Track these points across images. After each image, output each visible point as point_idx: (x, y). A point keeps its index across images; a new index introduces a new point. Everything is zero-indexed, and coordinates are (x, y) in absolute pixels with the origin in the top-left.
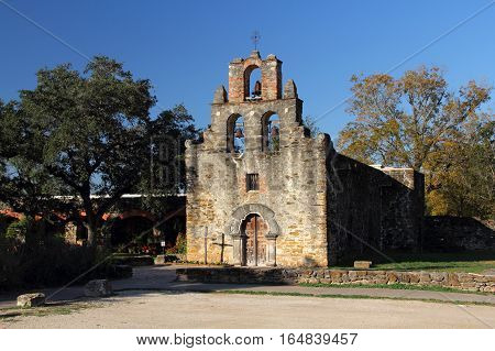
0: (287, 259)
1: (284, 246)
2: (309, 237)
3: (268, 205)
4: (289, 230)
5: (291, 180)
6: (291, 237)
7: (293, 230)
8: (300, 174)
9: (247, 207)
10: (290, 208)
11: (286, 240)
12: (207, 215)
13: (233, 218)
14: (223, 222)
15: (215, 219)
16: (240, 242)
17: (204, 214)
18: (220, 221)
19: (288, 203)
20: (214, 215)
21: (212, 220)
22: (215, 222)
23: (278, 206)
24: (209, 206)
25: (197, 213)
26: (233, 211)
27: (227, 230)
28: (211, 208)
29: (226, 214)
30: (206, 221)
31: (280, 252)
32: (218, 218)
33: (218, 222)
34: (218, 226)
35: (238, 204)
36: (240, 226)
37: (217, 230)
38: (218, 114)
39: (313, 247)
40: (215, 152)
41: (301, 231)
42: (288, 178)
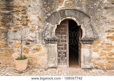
0: (102, 62)
1: (100, 50)
3: (84, 10)
4: (106, 35)
9: (62, 12)
10: (107, 13)
11: (102, 44)
12: (21, 20)
13: (48, 23)
14: (37, 27)
15: (29, 24)
16: (55, 46)
17: (18, 19)
18: (34, 26)
19: (106, 8)
20: (27, 21)
21: (26, 25)
22: (28, 27)
23: (94, 11)
24: (23, 12)
25: (11, 19)
26: (48, 16)
27: (42, 35)
28: (25, 13)
29: (40, 20)
30: (20, 26)
31: (95, 55)
32: (32, 23)
33: (32, 27)
34: (32, 31)
35: (52, 10)
36: (54, 31)
37: (31, 34)
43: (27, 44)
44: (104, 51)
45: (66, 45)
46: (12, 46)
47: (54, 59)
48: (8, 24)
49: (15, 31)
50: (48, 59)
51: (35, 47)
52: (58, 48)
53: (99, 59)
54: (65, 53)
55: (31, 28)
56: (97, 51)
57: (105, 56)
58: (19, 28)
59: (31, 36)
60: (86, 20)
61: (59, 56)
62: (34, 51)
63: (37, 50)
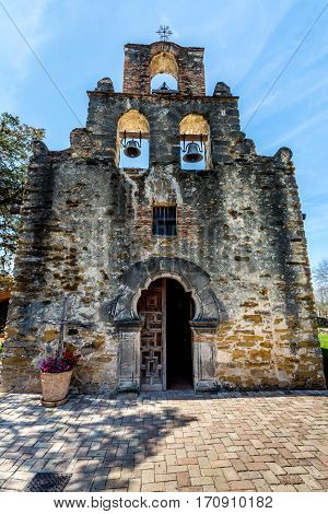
0: (238, 372)
1: (233, 346)
2: (283, 325)
3: (197, 261)
4: (242, 312)
5: (239, 219)
6: (248, 325)
7: (251, 312)
8: (255, 209)
9: (153, 263)
10: (240, 267)
11: (235, 332)
12: (63, 278)
13: (122, 286)
14: (97, 293)
15: (81, 287)
16: (136, 337)
18: (91, 291)
19: (237, 259)
20: (77, 279)
21: (73, 288)
22: (78, 293)
24: (69, 261)
25: (41, 277)
26: (122, 271)
27: (107, 311)
28: (72, 264)
29: (106, 277)
30: (59, 291)
31: (223, 357)
32: (88, 285)
33: (87, 294)
34: (85, 302)
35: (132, 258)
36: (135, 302)
37: (83, 310)
38: (101, 109)
39: (294, 347)
40: (91, 163)
41: (267, 313)
42: (234, 214)
43: (72, 332)
44: (240, 348)
45: (159, 335)
46: (34, 339)
47: (132, 368)
48: (31, 286)
49: (48, 303)
50: (120, 369)
51: (90, 340)
52: (143, 343)
53: (232, 366)
54: (158, 354)
55: (84, 295)
56: (227, 348)
57: (241, 360)
58: (56, 294)
59: (82, 315)
60: (201, 281)
61: (144, 361)
62: (87, 350)
63: (94, 347)
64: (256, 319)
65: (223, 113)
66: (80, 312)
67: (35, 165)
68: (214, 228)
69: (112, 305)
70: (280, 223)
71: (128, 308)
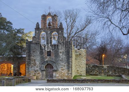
0: (59, 77)
2: (67, 71)
3: (54, 61)
6: (61, 71)
7: (62, 69)
8: (64, 52)
9: (47, 61)
10: (61, 62)
11: (59, 72)
13: (42, 65)
14: (39, 66)
15: (36, 65)
16: (45, 72)
17: (32, 63)
19: (60, 61)
23: (57, 61)
25: (30, 63)
26: (42, 63)
27: (40, 69)
28: (35, 61)
29: (40, 64)
31: (57, 75)
34: (37, 67)
35: (44, 61)
36: (44, 67)
37: (37, 68)
38: (37, 32)
39: (68, 74)
40: (36, 44)
41: (64, 69)
42: (61, 53)
43: (36, 71)
44: (60, 74)
46: (30, 72)
48: (29, 65)
49: (31, 67)
50: (42, 77)
51: (38, 73)
52: (46, 73)
54: (48, 75)
58: (33, 66)
60: (54, 64)
61: (46, 76)
63: (39, 73)
64: (63, 70)
65: (60, 32)
66: (36, 69)
67: (27, 45)
68: (57, 55)
69: (41, 68)
70: (68, 54)
71: (43, 68)
